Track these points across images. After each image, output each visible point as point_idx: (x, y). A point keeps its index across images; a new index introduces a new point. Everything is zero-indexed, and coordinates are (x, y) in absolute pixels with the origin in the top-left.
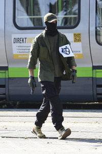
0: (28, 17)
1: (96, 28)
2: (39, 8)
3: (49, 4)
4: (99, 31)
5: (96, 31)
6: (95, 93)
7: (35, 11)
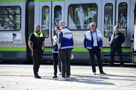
0: (75, 25)
1: (104, 30)
2: (79, 21)
3: (84, 21)
4: (106, 31)
5: (104, 32)
6: (103, 59)
7: (77, 22)
